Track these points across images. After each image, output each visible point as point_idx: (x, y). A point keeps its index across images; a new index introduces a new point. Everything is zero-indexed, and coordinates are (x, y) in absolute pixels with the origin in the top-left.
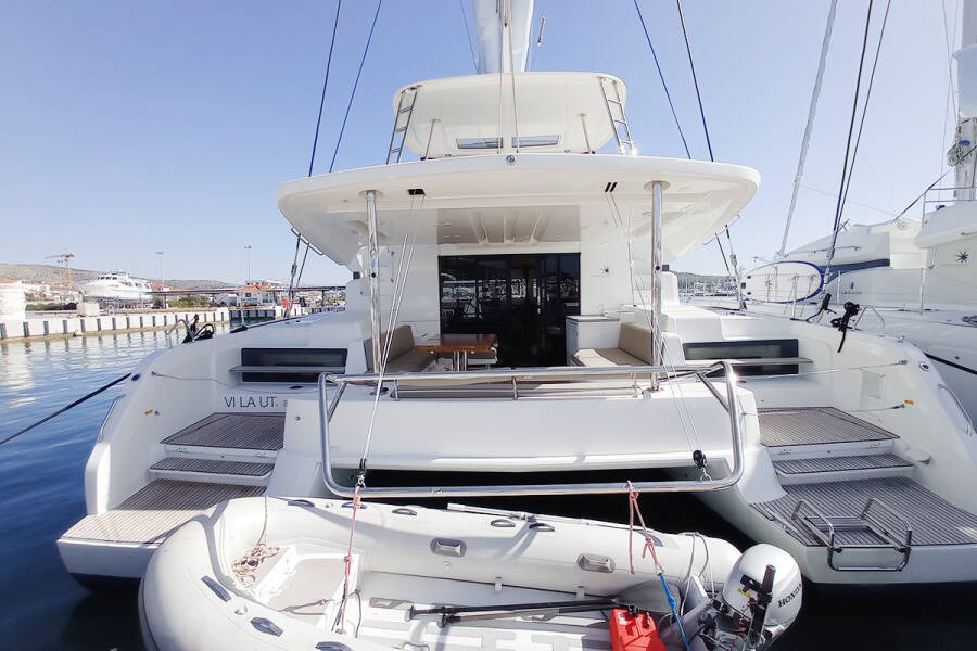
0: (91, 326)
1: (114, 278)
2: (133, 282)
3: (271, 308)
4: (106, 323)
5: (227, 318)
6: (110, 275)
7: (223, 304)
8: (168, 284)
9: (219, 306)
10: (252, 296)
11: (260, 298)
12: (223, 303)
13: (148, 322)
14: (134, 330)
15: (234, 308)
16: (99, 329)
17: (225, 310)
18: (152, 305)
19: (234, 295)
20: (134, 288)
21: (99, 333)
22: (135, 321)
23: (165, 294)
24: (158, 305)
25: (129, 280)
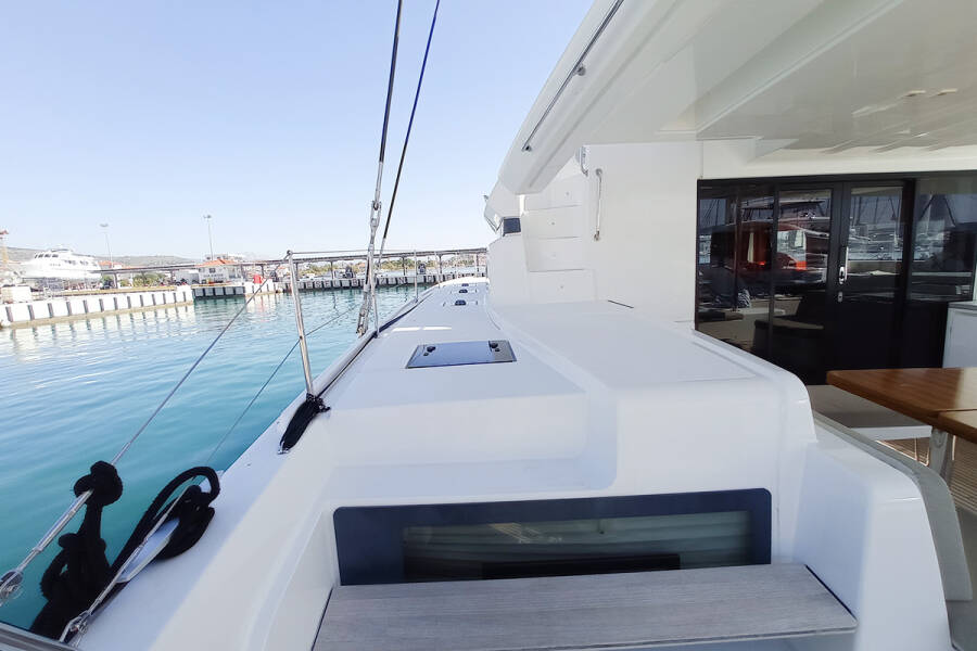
0: (20, 314)
1: (54, 256)
2: (77, 259)
3: (240, 284)
4: (41, 310)
5: (190, 297)
6: (49, 253)
7: (183, 282)
8: (120, 260)
9: (179, 284)
10: (217, 272)
11: (226, 274)
12: (183, 280)
13: (94, 306)
14: (78, 318)
15: (196, 286)
16: (32, 317)
17: (187, 289)
18: (101, 285)
19: (196, 271)
20: (79, 266)
21: (33, 323)
22: (77, 305)
23: (115, 272)
24: (108, 284)
25: (73, 258)
